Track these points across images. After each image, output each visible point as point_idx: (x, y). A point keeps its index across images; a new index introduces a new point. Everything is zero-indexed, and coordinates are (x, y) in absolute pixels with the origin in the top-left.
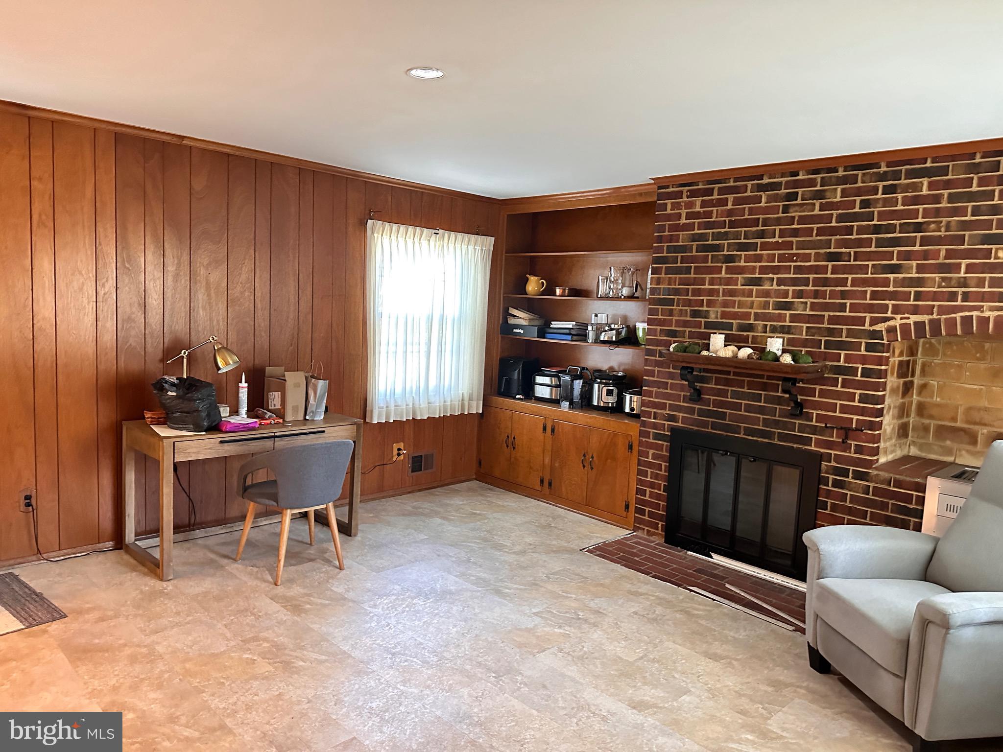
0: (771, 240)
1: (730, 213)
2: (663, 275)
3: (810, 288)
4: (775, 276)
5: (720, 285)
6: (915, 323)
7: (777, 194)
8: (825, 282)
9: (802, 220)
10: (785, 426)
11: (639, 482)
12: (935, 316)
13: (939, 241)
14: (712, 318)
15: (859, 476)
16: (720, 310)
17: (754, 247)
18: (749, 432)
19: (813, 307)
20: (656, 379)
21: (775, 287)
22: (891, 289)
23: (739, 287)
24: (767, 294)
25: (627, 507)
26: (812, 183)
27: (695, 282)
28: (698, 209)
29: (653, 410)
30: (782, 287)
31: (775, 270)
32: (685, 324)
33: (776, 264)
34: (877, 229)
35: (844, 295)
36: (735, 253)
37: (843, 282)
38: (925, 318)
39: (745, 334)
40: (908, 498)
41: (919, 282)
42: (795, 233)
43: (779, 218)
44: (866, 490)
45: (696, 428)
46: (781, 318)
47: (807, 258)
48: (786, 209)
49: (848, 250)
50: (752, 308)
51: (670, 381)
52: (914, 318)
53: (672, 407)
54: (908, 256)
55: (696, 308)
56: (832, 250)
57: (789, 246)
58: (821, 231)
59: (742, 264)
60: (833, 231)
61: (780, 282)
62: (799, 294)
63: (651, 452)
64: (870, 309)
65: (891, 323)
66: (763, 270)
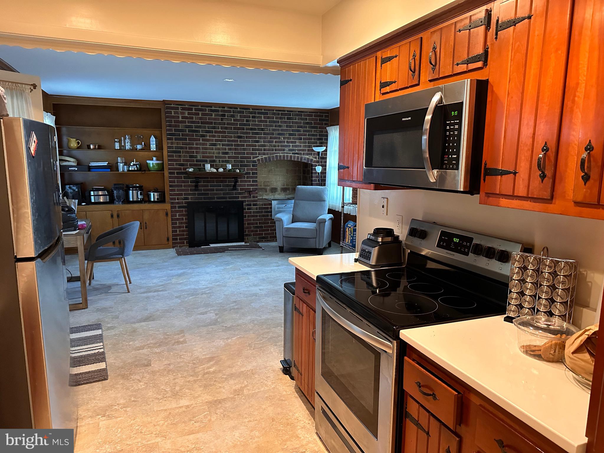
0: (218, 130)
1: (201, 118)
2: (174, 141)
3: (233, 147)
4: (221, 143)
5: (200, 145)
6: (264, 158)
7: (218, 114)
8: (238, 145)
9: (228, 124)
10: (230, 194)
11: (173, 227)
12: (269, 156)
13: (268, 134)
14: (199, 158)
15: (254, 205)
16: (201, 155)
17: (212, 132)
18: (218, 198)
19: (235, 154)
20: (176, 184)
21: (221, 147)
22: (257, 148)
23: (208, 146)
24: (219, 149)
25: (168, 240)
26: (230, 112)
27: (189, 144)
28: (187, 115)
29: (177, 197)
30: (224, 147)
31: (221, 141)
32: (187, 161)
33: (221, 138)
34: (251, 129)
35: (244, 149)
36: (205, 134)
37: (243, 145)
38: (267, 156)
39: (213, 163)
40: (268, 208)
41: (264, 146)
42: (226, 128)
43: (220, 122)
44: (257, 209)
45: (197, 201)
46: (225, 157)
47: (231, 137)
48: (222, 120)
49: (244, 135)
50: (214, 154)
51: (183, 184)
52: (264, 156)
53: (185, 194)
54: (260, 138)
55: (191, 154)
56: (239, 135)
57: (225, 132)
58: (235, 128)
59: (208, 138)
60: (239, 129)
61: (223, 145)
62: (230, 149)
63: (177, 214)
64: (252, 154)
65: (258, 158)
66: (216, 140)
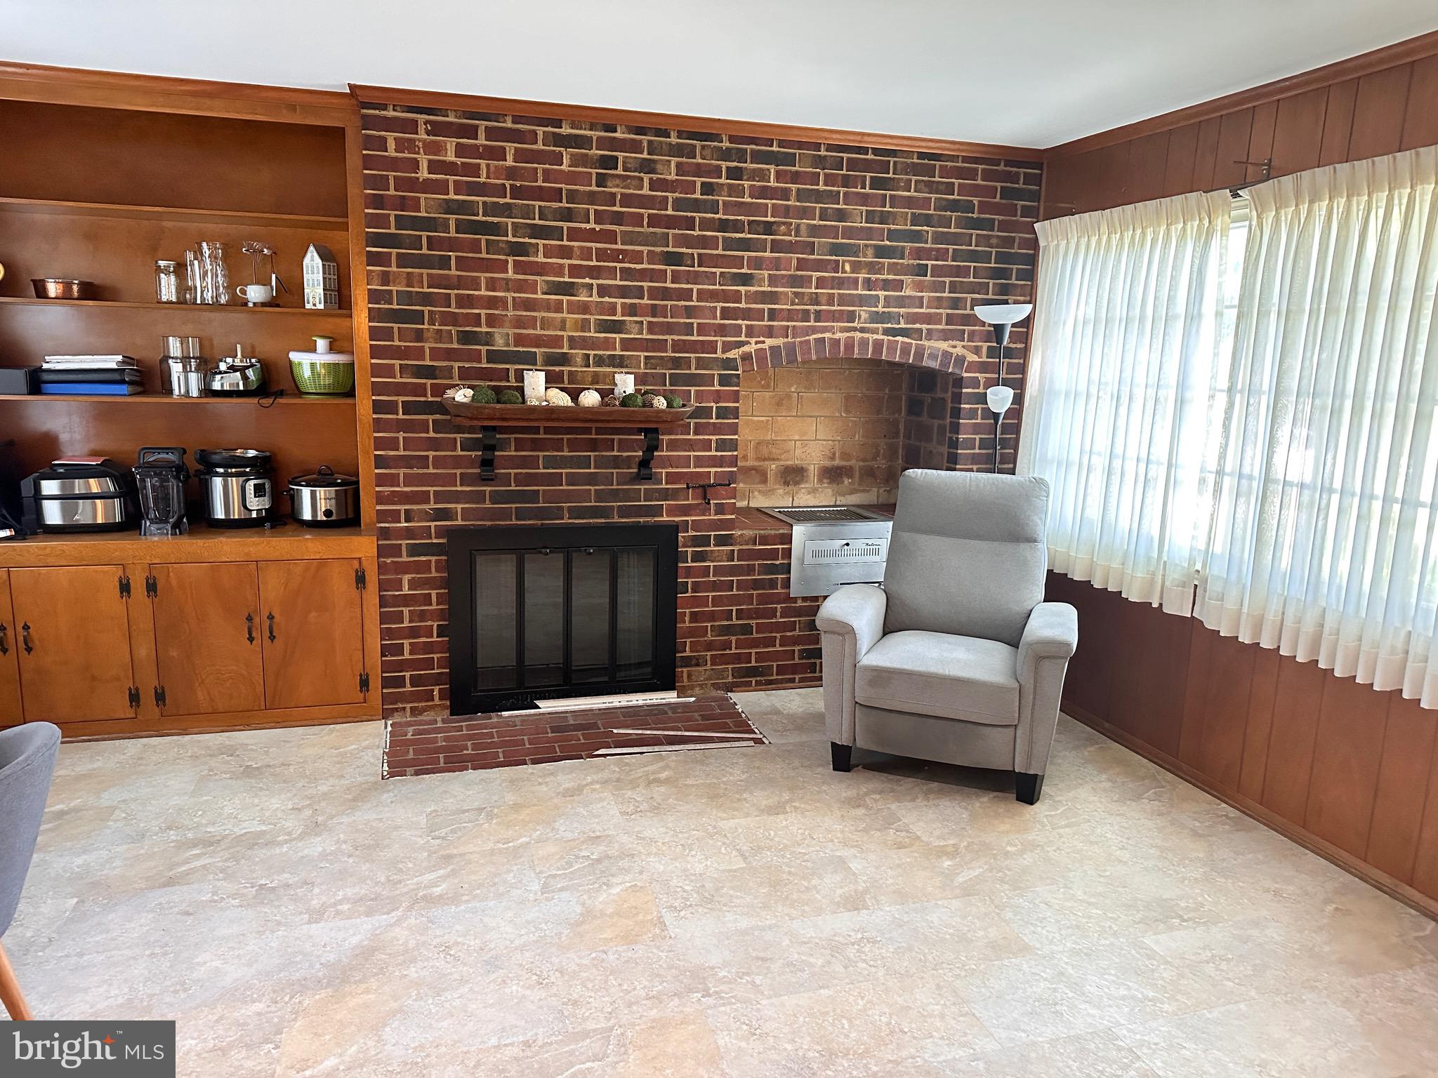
0: (583, 226)
1: (511, 173)
2: (394, 269)
3: (645, 301)
4: (594, 282)
5: (508, 290)
6: (771, 348)
7: (587, 155)
8: (666, 294)
9: (627, 200)
10: (627, 495)
11: (386, 634)
12: (789, 340)
13: (790, 247)
14: (499, 344)
15: (721, 541)
16: (511, 331)
17: (555, 233)
18: (575, 513)
19: (652, 328)
20: (402, 453)
21: (595, 298)
22: (743, 305)
23: (540, 296)
24: (584, 308)
25: (364, 683)
26: (635, 147)
27: (460, 283)
28: (451, 157)
29: (403, 508)
30: (607, 299)
31: (594, 272)
32: (450, 355)
33: (594, 263)
34: (723, 226)
35: (690, 312)
36: (527, 240)
37: (687, 295)
38: (779, 341)
39: (557, 369)
40: (773, 554)
41: (772, 297)
42: (618, 219)
43: (592, 193)
44: (731, 557)
45: (489, 523)
46: (608, 344)
47: (637, 258)
48: (602, 180)
49: (690, 251)
50: (563, 328)
51: (431, 454)
52: (770, 342)
53: (439, 497)
54: (757, 264)
55: (468, 329)
56: (670, 249)
57: (610, 237)
58: (653, 221)
59: (541, 258)
60: (671, 222)
61: (603, 291)
62: (632, 310)
63: (406, 578)
64: (722, 331)
65: (746, 349)
66: (575, 271)
